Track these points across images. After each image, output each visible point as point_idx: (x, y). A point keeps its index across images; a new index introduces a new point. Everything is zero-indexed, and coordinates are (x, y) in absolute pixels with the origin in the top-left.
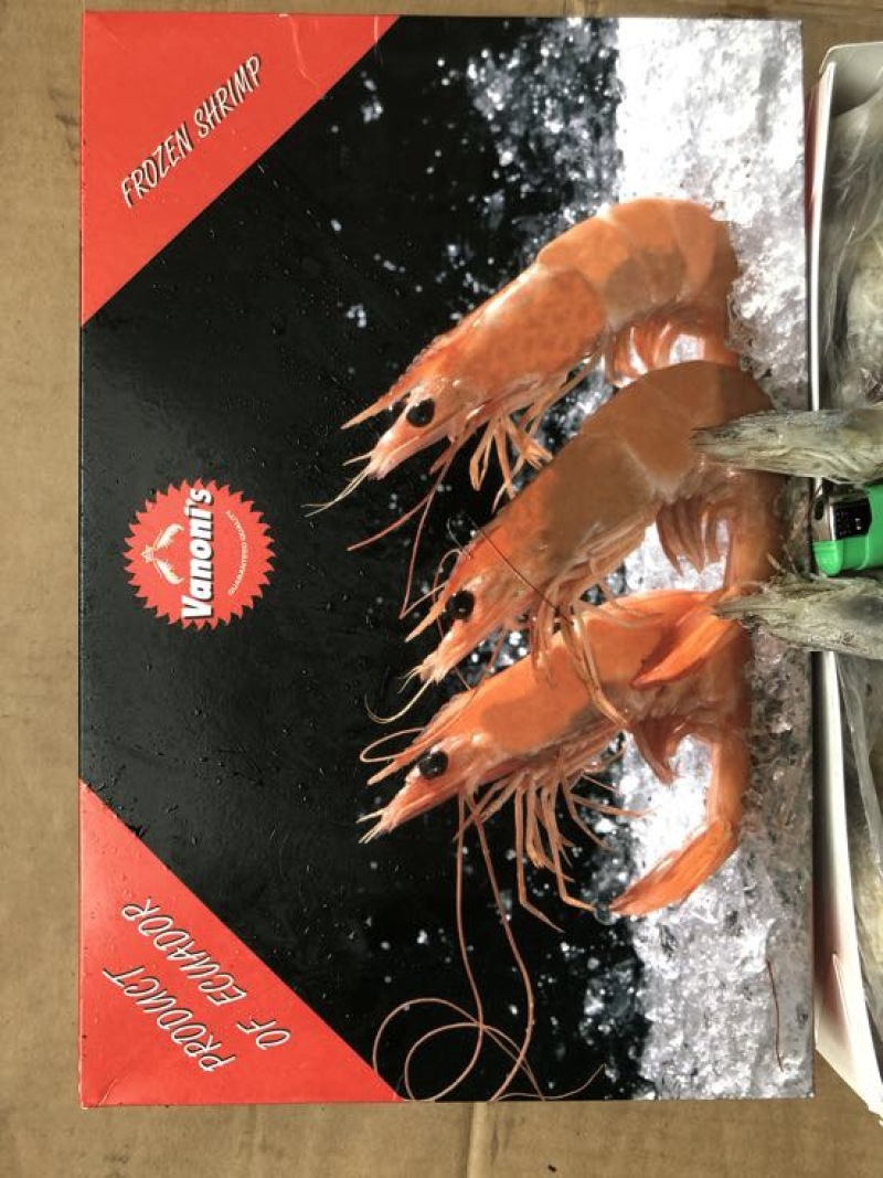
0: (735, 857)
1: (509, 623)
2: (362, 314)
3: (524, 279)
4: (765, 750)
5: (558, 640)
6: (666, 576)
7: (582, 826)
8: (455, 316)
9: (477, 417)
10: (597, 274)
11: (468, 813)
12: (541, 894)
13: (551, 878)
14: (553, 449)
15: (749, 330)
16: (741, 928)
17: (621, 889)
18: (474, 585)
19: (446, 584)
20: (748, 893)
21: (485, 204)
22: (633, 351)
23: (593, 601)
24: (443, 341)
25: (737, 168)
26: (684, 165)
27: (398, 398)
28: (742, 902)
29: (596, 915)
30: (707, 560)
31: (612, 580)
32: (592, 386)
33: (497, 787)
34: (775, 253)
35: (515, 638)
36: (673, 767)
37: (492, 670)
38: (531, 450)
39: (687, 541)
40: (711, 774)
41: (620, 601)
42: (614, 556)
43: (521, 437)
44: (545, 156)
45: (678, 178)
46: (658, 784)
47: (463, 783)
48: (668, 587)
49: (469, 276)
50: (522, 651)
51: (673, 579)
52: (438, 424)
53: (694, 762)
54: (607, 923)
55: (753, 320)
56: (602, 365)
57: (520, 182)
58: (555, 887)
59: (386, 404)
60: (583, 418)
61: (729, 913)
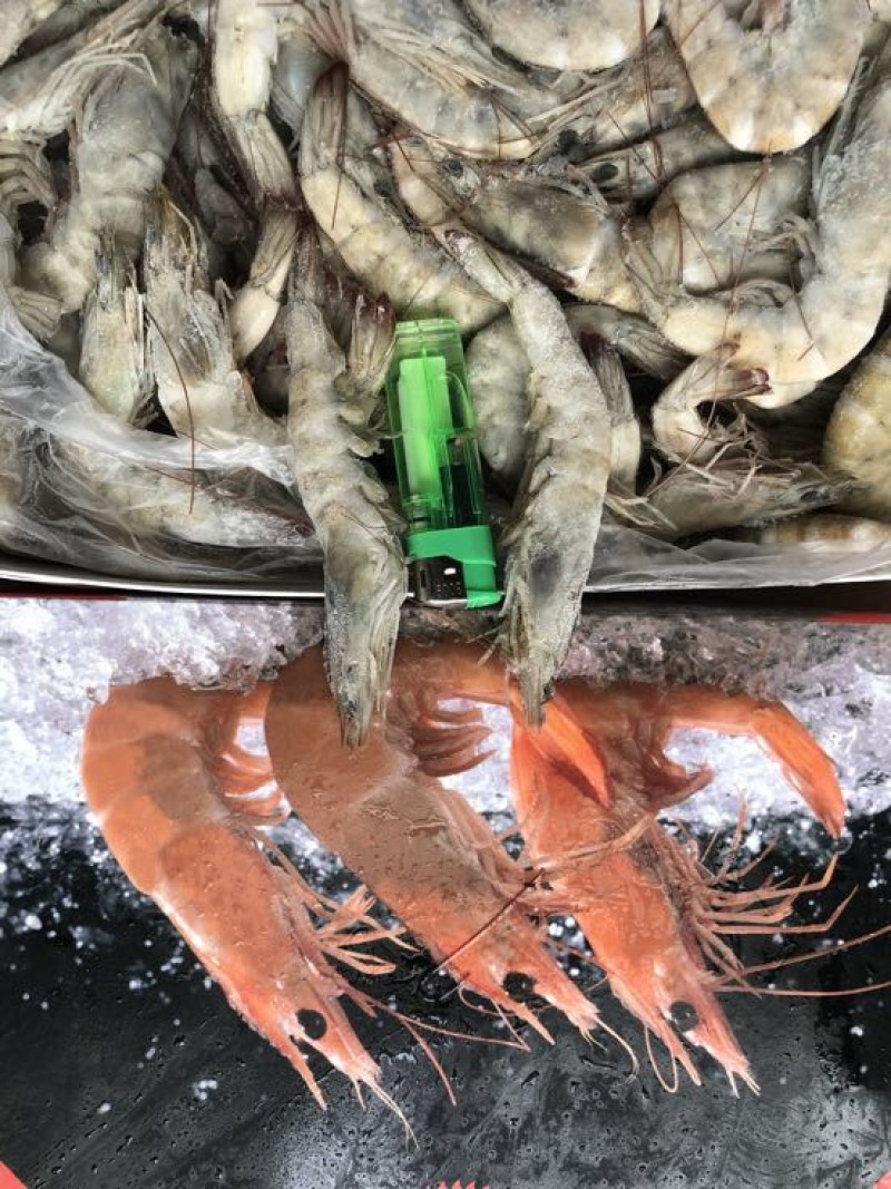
0: (790, 705)
1: (538, 936)
3: (168, 908)
4: (681, 669)
5: (559, 885)
7: (754, 864)
9: (317, 964)
10: (166, 830)
11: (734, 982)
12: (819, 909)
14: (354, 883)
15: (232, 669)
16: (863, 702)
17: (818, 827)
18: (497, 972)
19: (495, 1002)
20: (828, 692)
22: (251, 795)
23: (518, 847)
24: (235, 999)
27: (295, 1049)
28: (837, 700)
29: (842, 852)
30: (478, 723)
31: (498, 826)
32: (287, 840)
33: (709, 951)
35: (555, 930)
36: (697, 770)
37: (588, 954)
38: (354, 908)
39: (458, 744)
41: (520, 819)
43: (340, 917)
46: (712, 786)
47: (704, 987)
48: (507, 767)
50: (570, 922)
51: (498, 762)
52: (325, 1008)
53: (691, 746)
55: (221, 663)
56: (266, 829)
58: (812, 895)
59: (300, 1061)
60: (322, 851)
61: (847, 713)
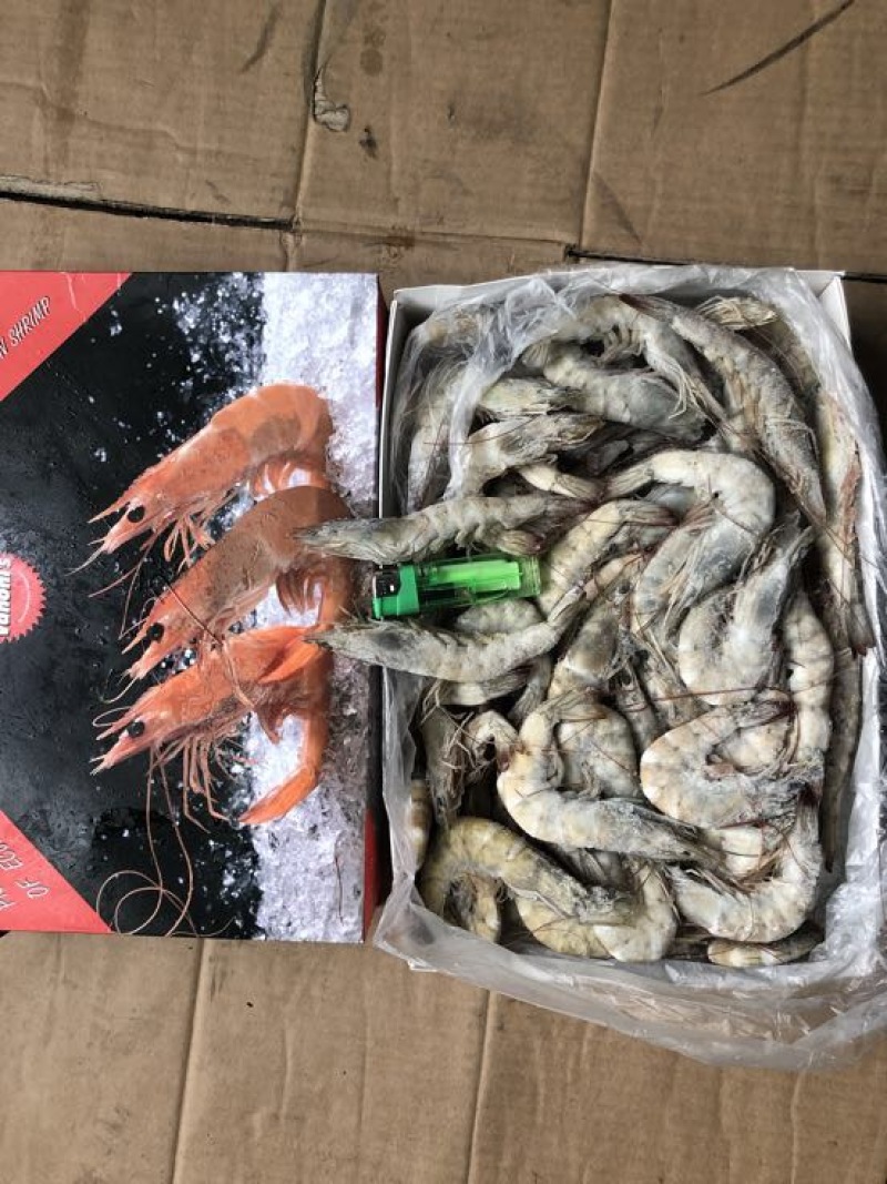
0: (317, 790)
1: (185, 643)
2: (103, 454)
3: (203, 432)
4: (338, 725)
5: (214, 655)
6: (281, 617)
7: (223, 768)
8: (160, 456)
9: (170, 517)
10: (247, 431)
11: (156, 759)
12: (197, 809)
13: (204, 800)
14: (216, 537)
15: (338, 467)
16: (319, 835)
17: (246, 808)
18: (164, 620)
19: (147, 619)
20: (324, 814)
21: (181, 387)
22: (266, 478)
23: (236, 631)
24: (151, 471)
25: (335, 365)
26: (303, 363)
27: (122, 505)
28: (320, 819)
29: (230, 823)
30: (307, 607)
31: (248, 619)
32: (241, 499)
33: (174, 744)
34: (357, 419)
35: (188, 653)
36: (280, 734)
37: (174, 672)
38: (202, 537)
39: (294, 595)
40: (303, 738)
41: (253, 632)
42: (249, 604)
43: (197, 530)
44: (219, 356)
45: (298, 372)
46: (270, 743)
47: (152, 742)
48: (282, 624)
49: (169, 432)
50: (192, 662)
51: (285, 619)
52: (147, 520)
53: (293, 732)
54: (237, 829)
55: (341, 461)
56: (247, 487)
57: (203, 373)
58: (206, 805)
59: (116, 508)
60: (235, 519)
61: (312, 826)
